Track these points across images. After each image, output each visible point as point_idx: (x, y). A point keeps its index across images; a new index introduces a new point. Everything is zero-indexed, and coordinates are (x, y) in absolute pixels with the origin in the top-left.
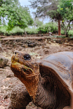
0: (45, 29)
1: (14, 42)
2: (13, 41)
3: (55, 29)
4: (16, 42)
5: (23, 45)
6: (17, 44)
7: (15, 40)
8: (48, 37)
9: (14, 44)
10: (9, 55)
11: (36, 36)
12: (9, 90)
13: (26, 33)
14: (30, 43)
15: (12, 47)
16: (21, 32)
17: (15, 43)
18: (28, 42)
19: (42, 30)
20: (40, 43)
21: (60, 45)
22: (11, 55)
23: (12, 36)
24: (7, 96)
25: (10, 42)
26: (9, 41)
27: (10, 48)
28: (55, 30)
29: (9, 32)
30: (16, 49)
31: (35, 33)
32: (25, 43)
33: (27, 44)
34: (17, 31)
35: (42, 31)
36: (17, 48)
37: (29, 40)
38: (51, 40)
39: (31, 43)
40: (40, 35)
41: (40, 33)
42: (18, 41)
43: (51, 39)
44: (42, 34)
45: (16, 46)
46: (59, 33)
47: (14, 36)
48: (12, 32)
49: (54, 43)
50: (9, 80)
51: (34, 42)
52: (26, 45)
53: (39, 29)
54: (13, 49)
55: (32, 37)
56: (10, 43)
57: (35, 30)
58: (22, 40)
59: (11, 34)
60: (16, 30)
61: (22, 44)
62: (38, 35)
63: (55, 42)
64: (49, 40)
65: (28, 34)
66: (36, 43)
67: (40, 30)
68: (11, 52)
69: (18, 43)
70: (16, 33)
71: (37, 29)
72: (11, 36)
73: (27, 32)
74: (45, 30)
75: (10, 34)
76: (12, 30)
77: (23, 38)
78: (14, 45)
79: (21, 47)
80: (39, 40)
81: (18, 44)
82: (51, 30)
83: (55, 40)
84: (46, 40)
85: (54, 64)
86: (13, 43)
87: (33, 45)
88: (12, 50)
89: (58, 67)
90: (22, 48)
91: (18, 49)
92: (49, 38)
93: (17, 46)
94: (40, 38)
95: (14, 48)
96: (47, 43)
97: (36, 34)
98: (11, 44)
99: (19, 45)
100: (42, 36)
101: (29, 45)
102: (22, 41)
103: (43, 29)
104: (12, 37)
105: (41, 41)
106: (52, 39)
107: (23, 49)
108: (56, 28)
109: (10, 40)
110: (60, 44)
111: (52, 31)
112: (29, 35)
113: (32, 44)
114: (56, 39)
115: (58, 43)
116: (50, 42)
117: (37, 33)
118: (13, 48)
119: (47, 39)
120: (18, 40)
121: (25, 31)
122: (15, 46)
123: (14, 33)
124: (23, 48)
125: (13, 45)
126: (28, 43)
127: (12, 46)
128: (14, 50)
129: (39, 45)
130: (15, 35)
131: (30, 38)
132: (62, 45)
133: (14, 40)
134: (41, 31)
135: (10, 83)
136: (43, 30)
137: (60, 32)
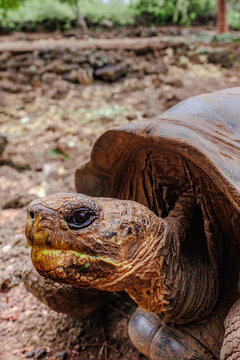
0: (163, 7)
1: (29, 61)
2: (28, 56)
3: (203, 7)
4: (39, 62)
5: (73, 75)
6: (43, 69)
7: (36, 53)
8: (176, 40)
9: (33, 69)
10: (7, 118)
11: (129, 36)
12: (17, 256)
13: (82, 22)
14: (100, 63)
15: (24, 83)
16: (60, 18)
17: (38, 67)
18: (92, 60)
19: (150, 9)
20: (142, 64)
21: (225, 71)
22: (19, 118)
23: (23, 35)
24: (8, 281)
25: (11, 63)
26: (9, 58)
27: (14, 87)
28: (206, 10)
29: (4, 15)
30: (39, 90)
31: (123, 21)
32: (81, 64)
33: (91, 71)
34: (42, 13)
35: (153, 13)
36: (45, 87)
37: (98, 54)
38: (190, 53)
39: (105, 65)
40: (143, 30)
41: (141, 24)
42: (47, 56)
43: (188, 49)
44: (153, 29)
45: (41, 80)
46: (219, 23)
47: (31, 36)
48: (22, 16)
49: (202, 63)
50: (12, 219)
51: (118, 62)
52: (86, 74)
53: (138, 8)
54: (27, 92)
55: (108, 38)
56: (12, 67)
57: (124, 9)
58: (68, 51)
59: (17, 24)
60: (41, 9)
61: (68, 72)
62: (134, 30)
63: (203, 58)
64: (179, 50)
65: (93, 25)
66: (128, 66)
67: (143, 9)
68: (20, 104)
69: (50, 66)
70: (38, 23)
71: (131, 7)
72: (18, 35)
73: (86, 19)
74: (163, 12)
75: (12, 25)
76: (21, 9)
77: (72, 43)
78: (31, 75)
79: (61, 84)
80: (141, 53)
81: (50, 71)
82: (189, 13)
83: (205, 53)
84: (170, 52)
85: (200, 131)
86: (28, 66)
87: (117, 72)
88: (21, 96)
89: (216, 140)
90: (69, 88)
91: (52, 92)
92: (182, 45)
93: (45, 76)
94: (142, 42)
95: (33, 85)
96: (172, 64)
97: (128, 26)
98: (17, 69)
99: (52, 76)
100: (154, 35)
101: (99, 72)
102: (67, 57)
103: (155, 5)
104: (20, 39)
105: (149, 56)
106: (192, 47)
107: (72, 93)
108: (207, 4)
109: (14, 53)
110: (223, 66)
111: (193, 16)
112: (98, 31)
113: (110, 71)
114: (210, 50)
115: (219, 66)
116: (184, 60)
117: (132, 21)
118: (29, 87)
119: (175, 47)
120: (50, 52)
121: (77, 13)
122: (36, 78)
123: (30, 22)
124: (72, 86)
125: (26, 74)
126: (95, 67)
127: (21, 76)
128: (31, 94)
129: (141, 73)
130: (33, 31)
131: (103, 42)
132: (231, 72)
133: (31, 52)
134: (146, 14)
135: (19, 231)
136: (157, 11)
137: (223, 19)
